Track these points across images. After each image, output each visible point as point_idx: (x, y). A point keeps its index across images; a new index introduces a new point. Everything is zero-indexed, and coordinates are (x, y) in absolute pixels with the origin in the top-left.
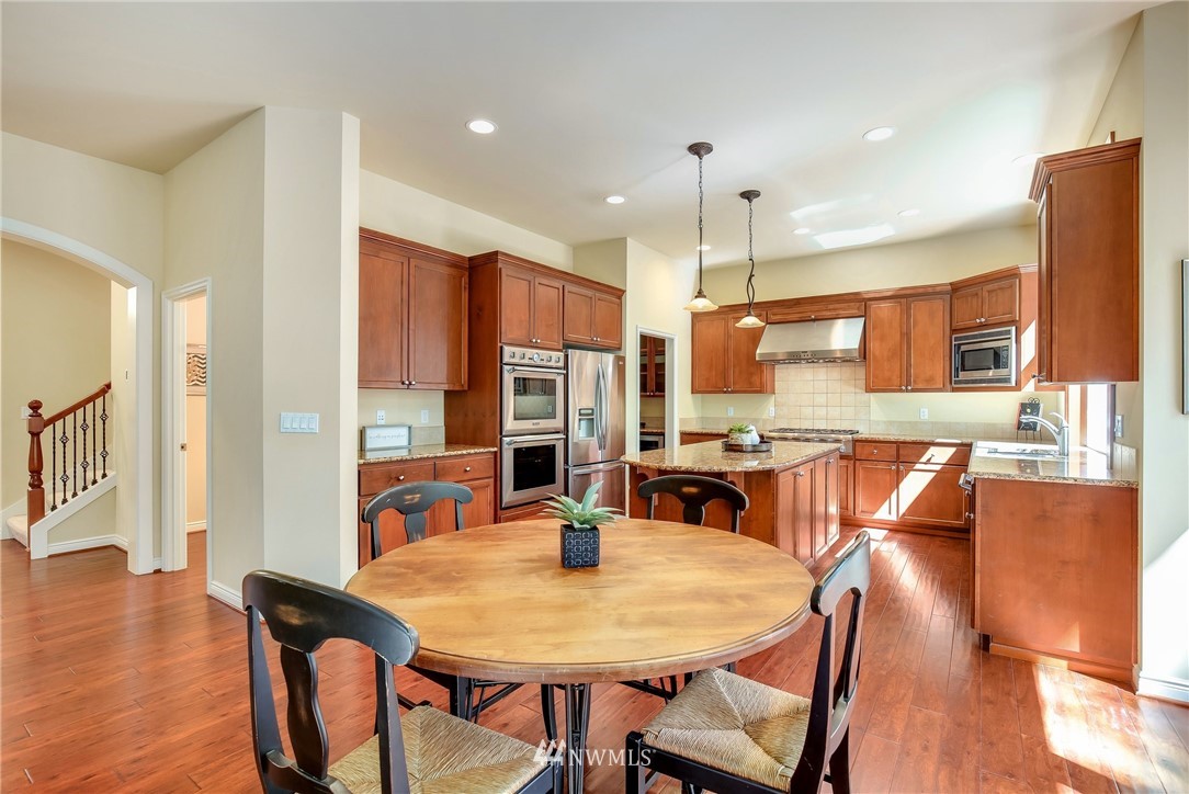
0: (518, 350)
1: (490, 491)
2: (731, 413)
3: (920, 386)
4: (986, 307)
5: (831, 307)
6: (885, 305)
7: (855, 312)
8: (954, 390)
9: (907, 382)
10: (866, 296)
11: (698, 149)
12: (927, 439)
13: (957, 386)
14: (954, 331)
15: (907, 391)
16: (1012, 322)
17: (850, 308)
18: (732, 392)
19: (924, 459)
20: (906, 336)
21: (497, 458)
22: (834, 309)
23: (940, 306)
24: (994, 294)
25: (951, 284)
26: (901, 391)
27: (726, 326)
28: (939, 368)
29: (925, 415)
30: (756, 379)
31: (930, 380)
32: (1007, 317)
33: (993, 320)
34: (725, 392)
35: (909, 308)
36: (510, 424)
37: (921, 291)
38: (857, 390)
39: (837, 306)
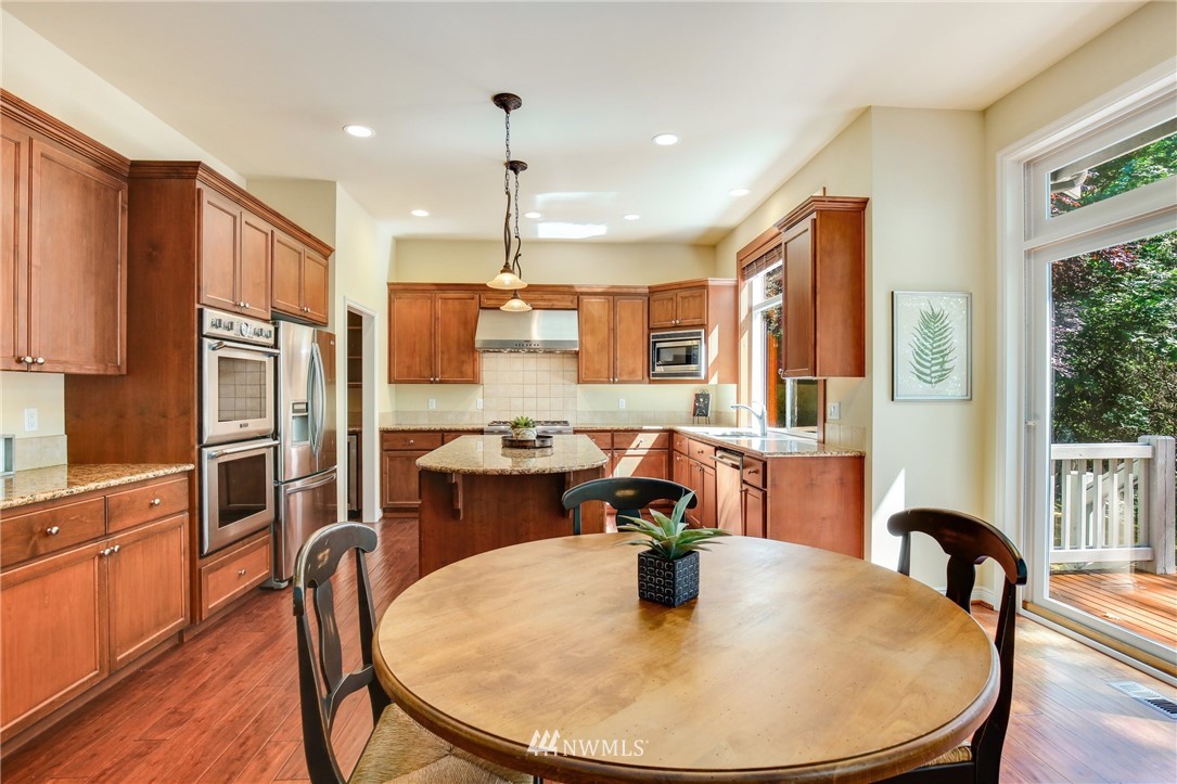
0: (226, 317)
1: (184, 533)
2: (433, 405)
3: (625, 378)
4: (679, 311)
5: (546, 297)
6: (594, 300)
7: (569, 305)
8: (651, 382)
9: (613, 376)
10: (578, 290)
11: (505, 101)
12: (636, 427)
13: (652, 378)
14: (650, 329)
15: (614, 382)
16: (702, 326)
17: (563, 300)
18: (441, 382)
19: (634, 445)
20: (614, 330)
21: (194, 480)
22: (550, 300)
23: (640, 304)
24: (686, 300)
25: (649, 287)
26: (609, 382)
27: (433, 307)
28: (638, 362)
29: (623, 404)
30: (467, 368)
31: (632, 372)
32: (697, 321)
33: (686, 322)
34: (432, 382)
35: (614, 306)
36: (213, 427)
37: (625, 290)
38: (566, 382)
39: (551, 297)
